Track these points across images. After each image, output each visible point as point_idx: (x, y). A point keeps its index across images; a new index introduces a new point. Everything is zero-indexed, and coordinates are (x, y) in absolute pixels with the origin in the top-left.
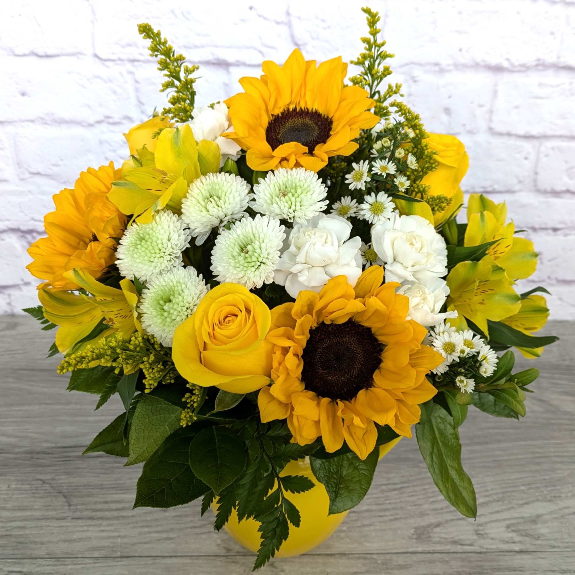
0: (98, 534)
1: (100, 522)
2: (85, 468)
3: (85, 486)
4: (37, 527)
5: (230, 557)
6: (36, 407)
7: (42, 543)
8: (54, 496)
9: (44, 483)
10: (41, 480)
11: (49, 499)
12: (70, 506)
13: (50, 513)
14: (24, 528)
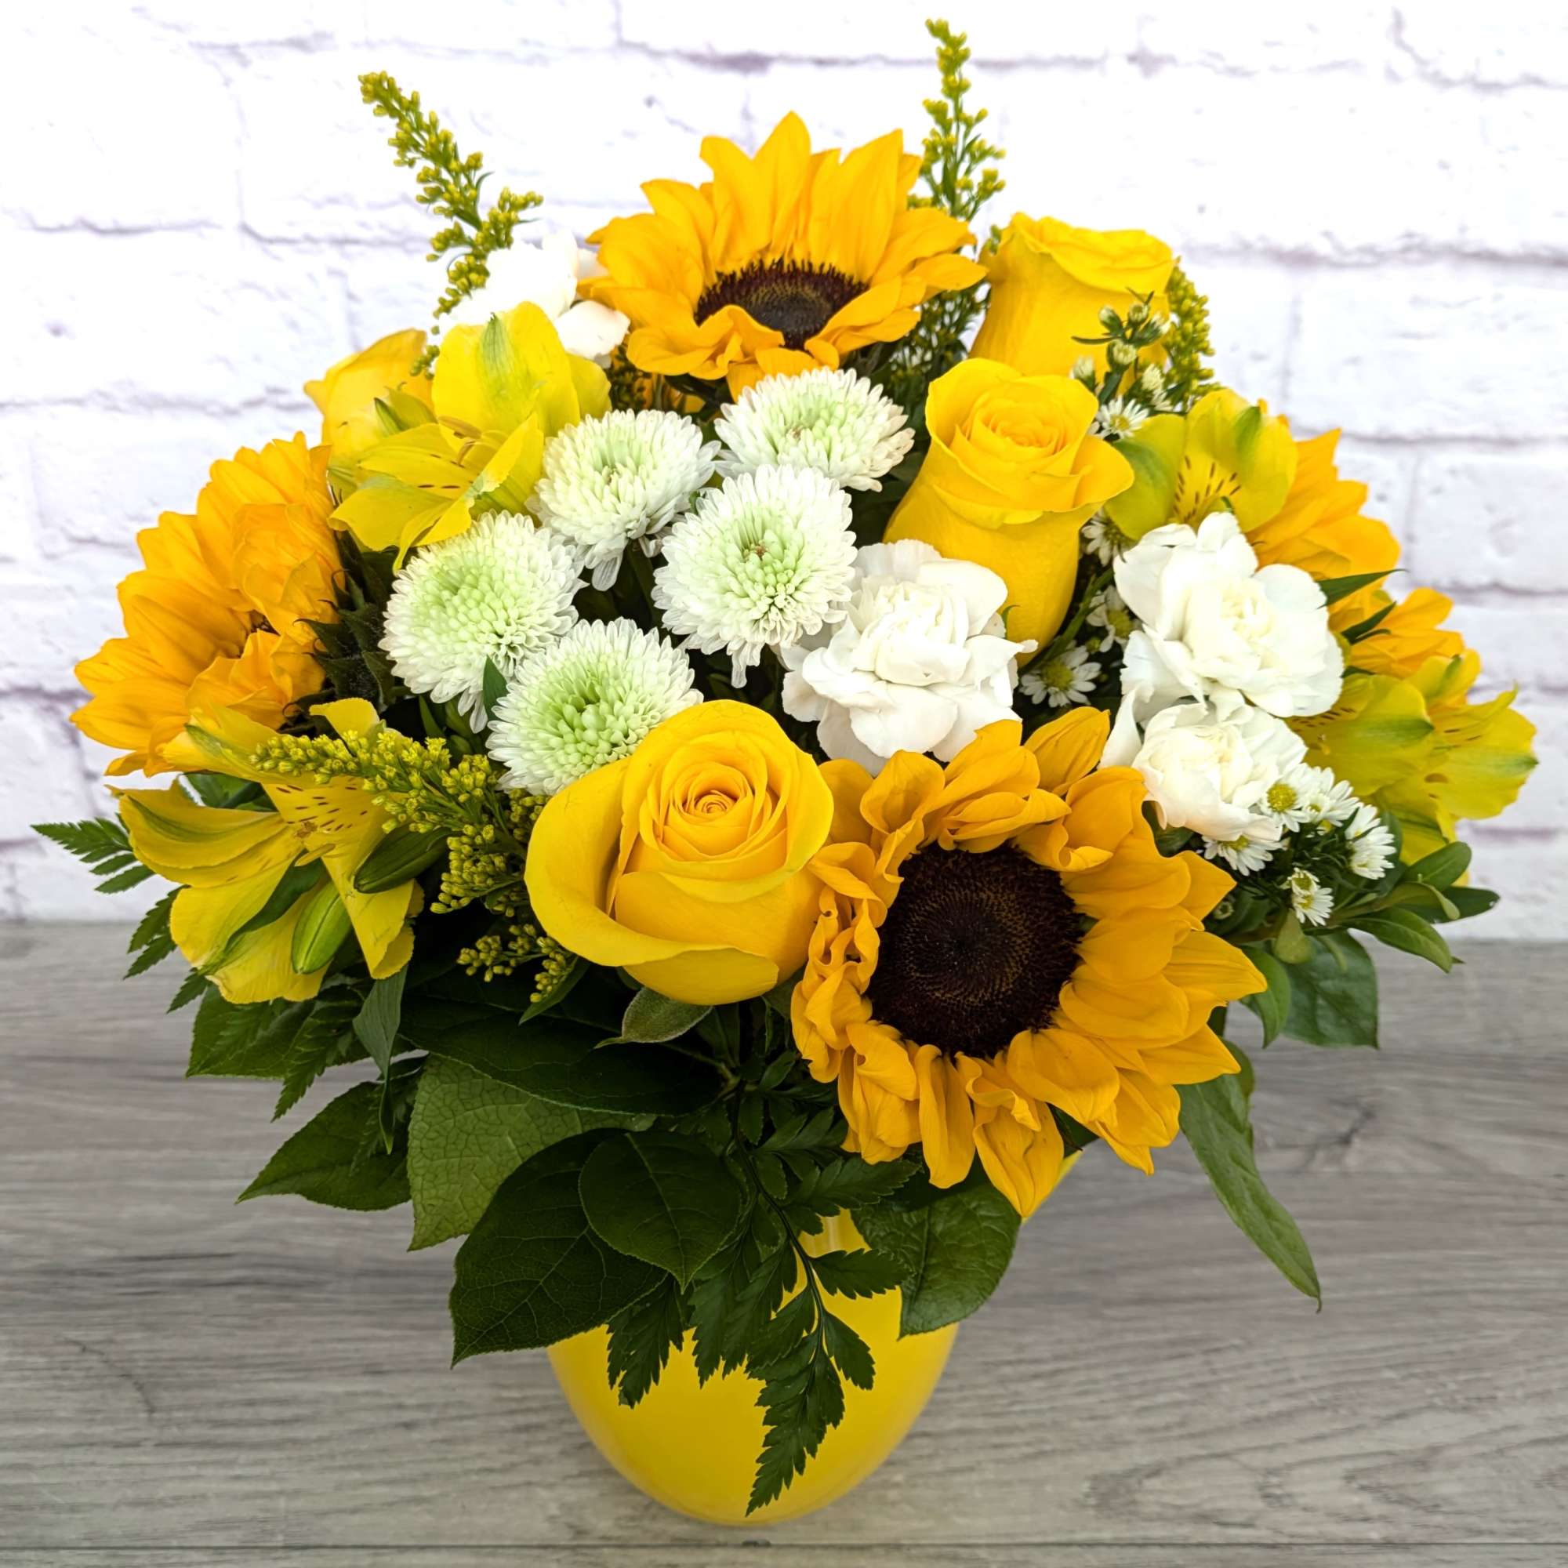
0: (225, 1487)
1: (232, 1455)
2: (197, 1313)
3: (195, 1359)
4: (62, 1465)
5: (585, 1551)
6: (71, 1156)
7: (73, 1509)
8: (112, 1386)
9: (84, 1350)
10: (76, 1343)
11: (97, 1393)
12: (152, 1410)
13: (98, 1430)
14: (27, 1467)
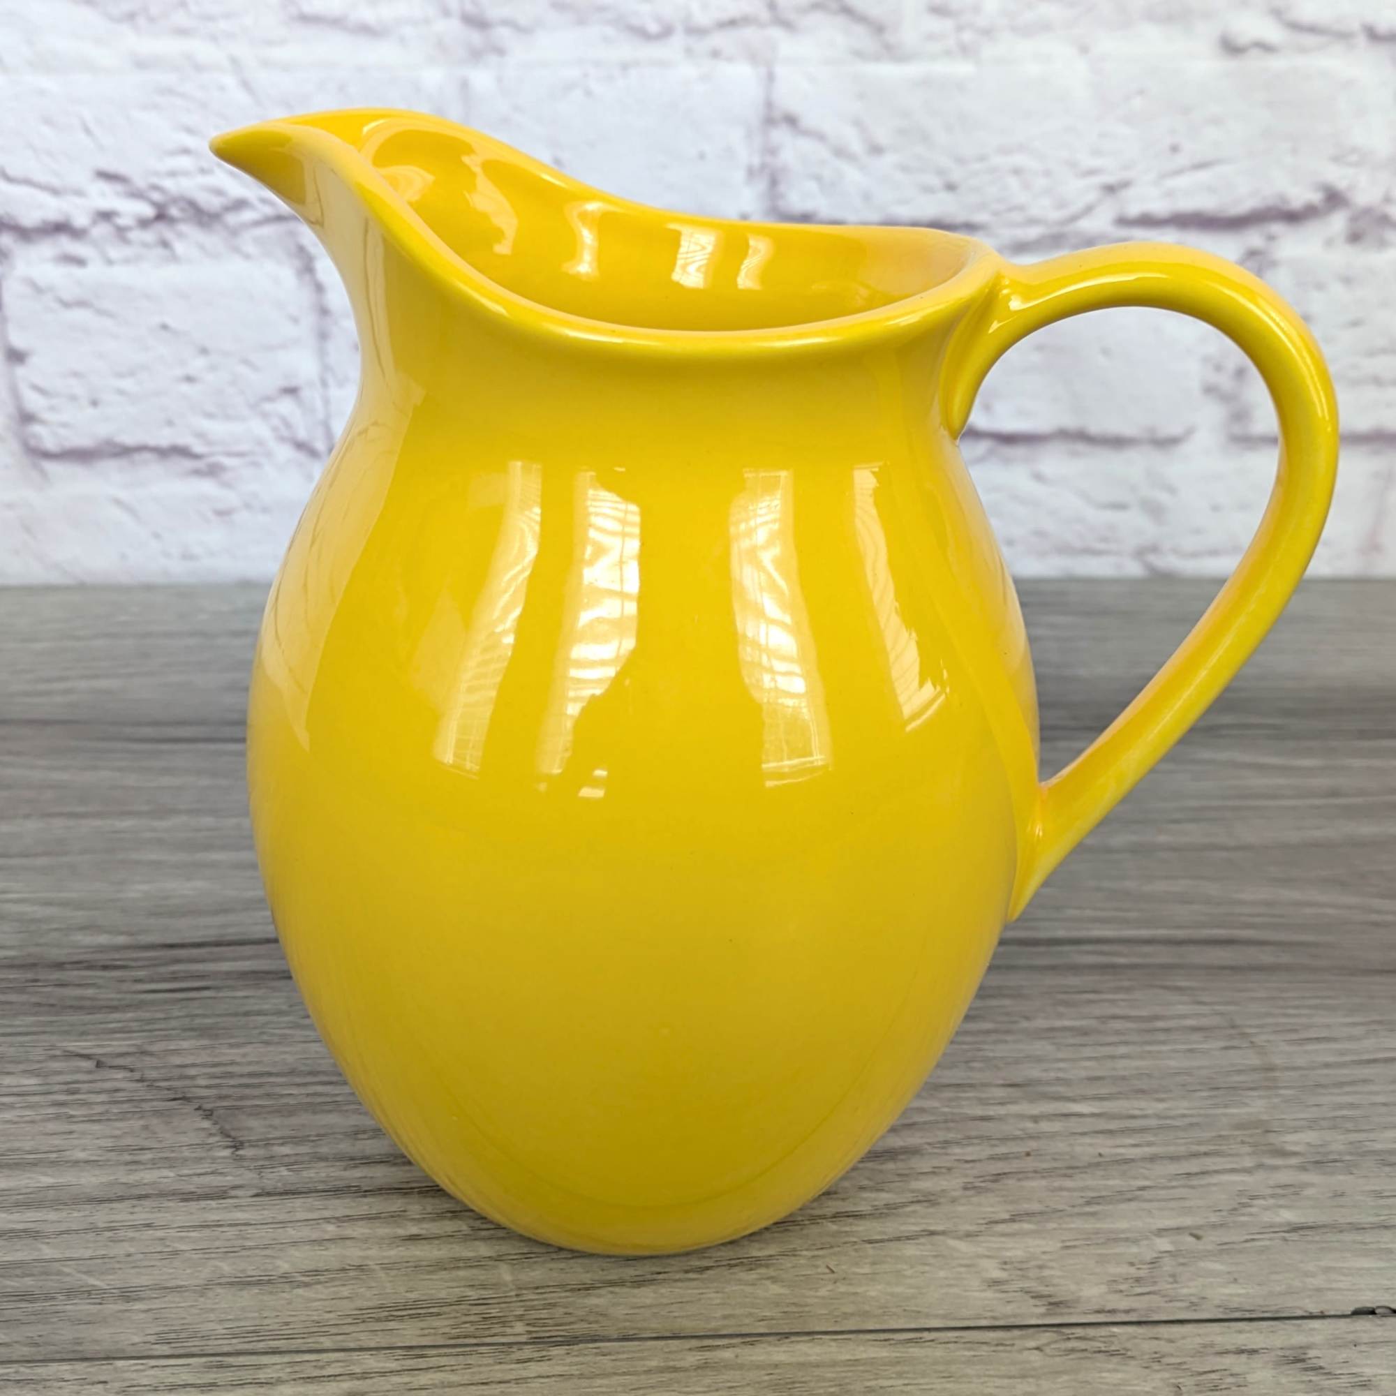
0: (394, 1253)
2: (280, 1013)
3: (292, 1072)
4: (94, 1229)
5: (1079, 1331)
7: (127, 1295)
8: (157, 1113)
9: (99, 1065)
10: (87, 1057)
11: (137, 1124)
12: (237, 1145)
13: (149, 1176)
14: (33, 1235)
